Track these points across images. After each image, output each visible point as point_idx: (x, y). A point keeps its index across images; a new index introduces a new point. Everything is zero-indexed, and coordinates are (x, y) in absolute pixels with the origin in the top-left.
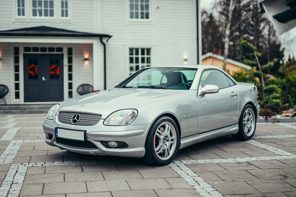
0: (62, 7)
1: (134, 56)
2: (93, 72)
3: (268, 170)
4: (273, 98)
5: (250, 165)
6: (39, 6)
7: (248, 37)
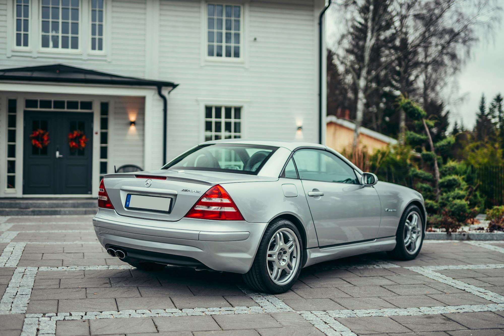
0: (93, 33)
1: (214, 120)
2: (143, 145)
3: (482, 331)
4: (454, 198)
5: (449, 322)
6: (52, 31)
7: (390, 92)
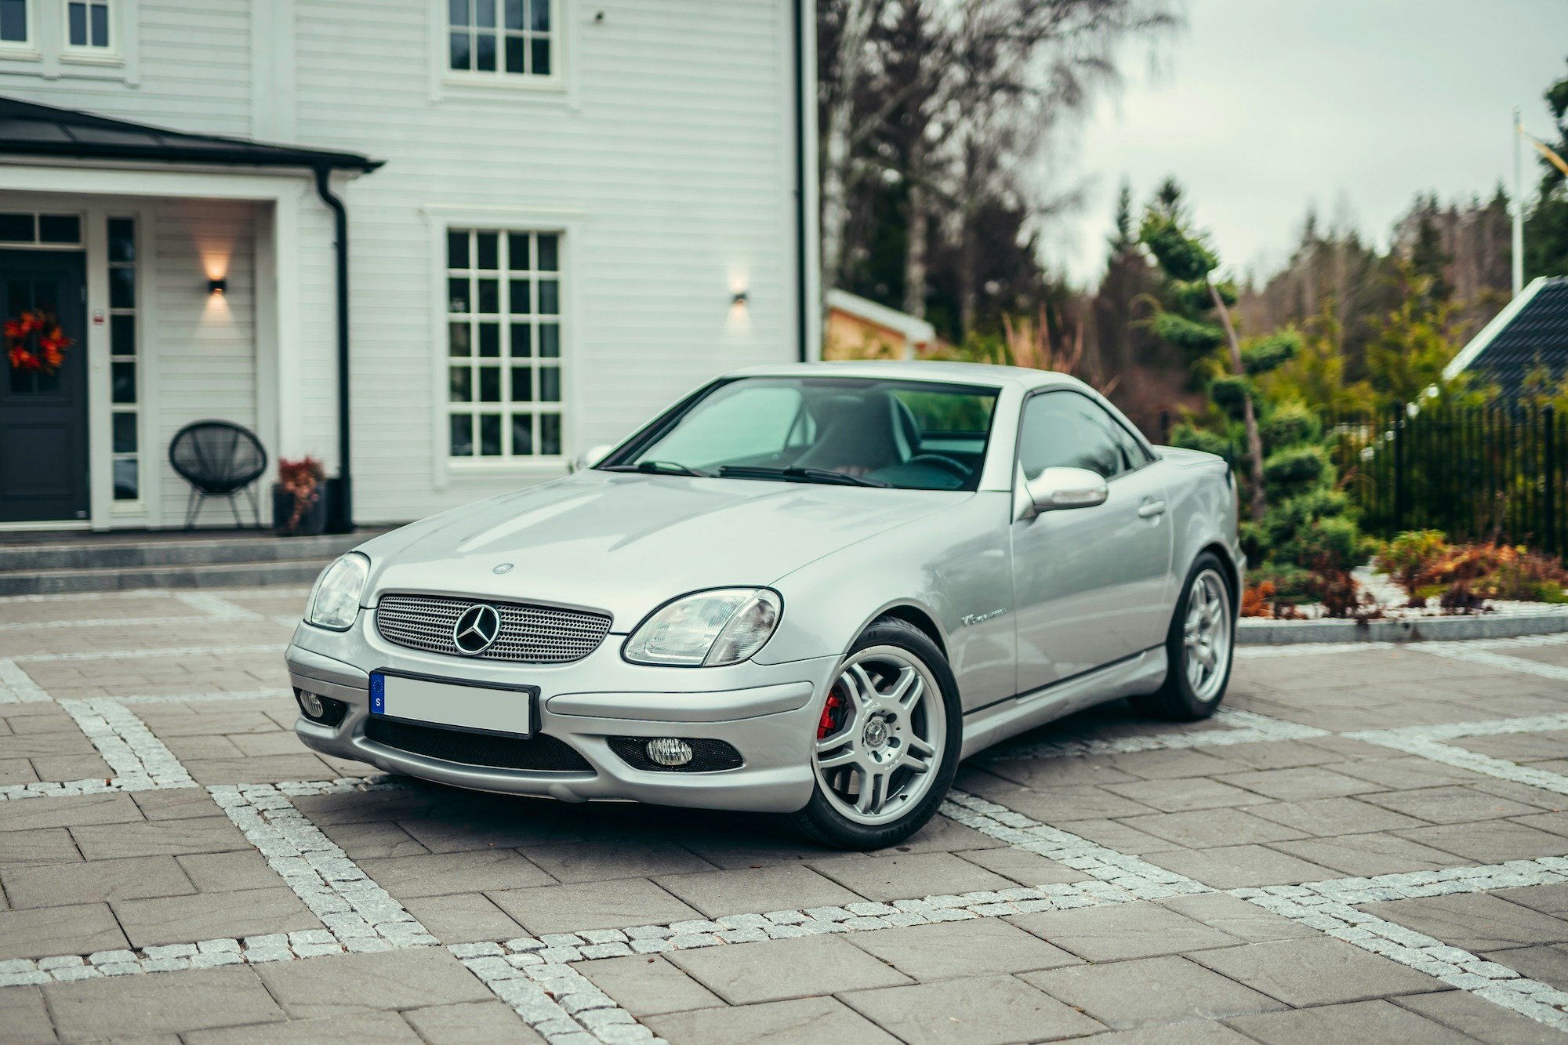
1: (474, 273)
2: (255, 358)
4: (1317, 514)
